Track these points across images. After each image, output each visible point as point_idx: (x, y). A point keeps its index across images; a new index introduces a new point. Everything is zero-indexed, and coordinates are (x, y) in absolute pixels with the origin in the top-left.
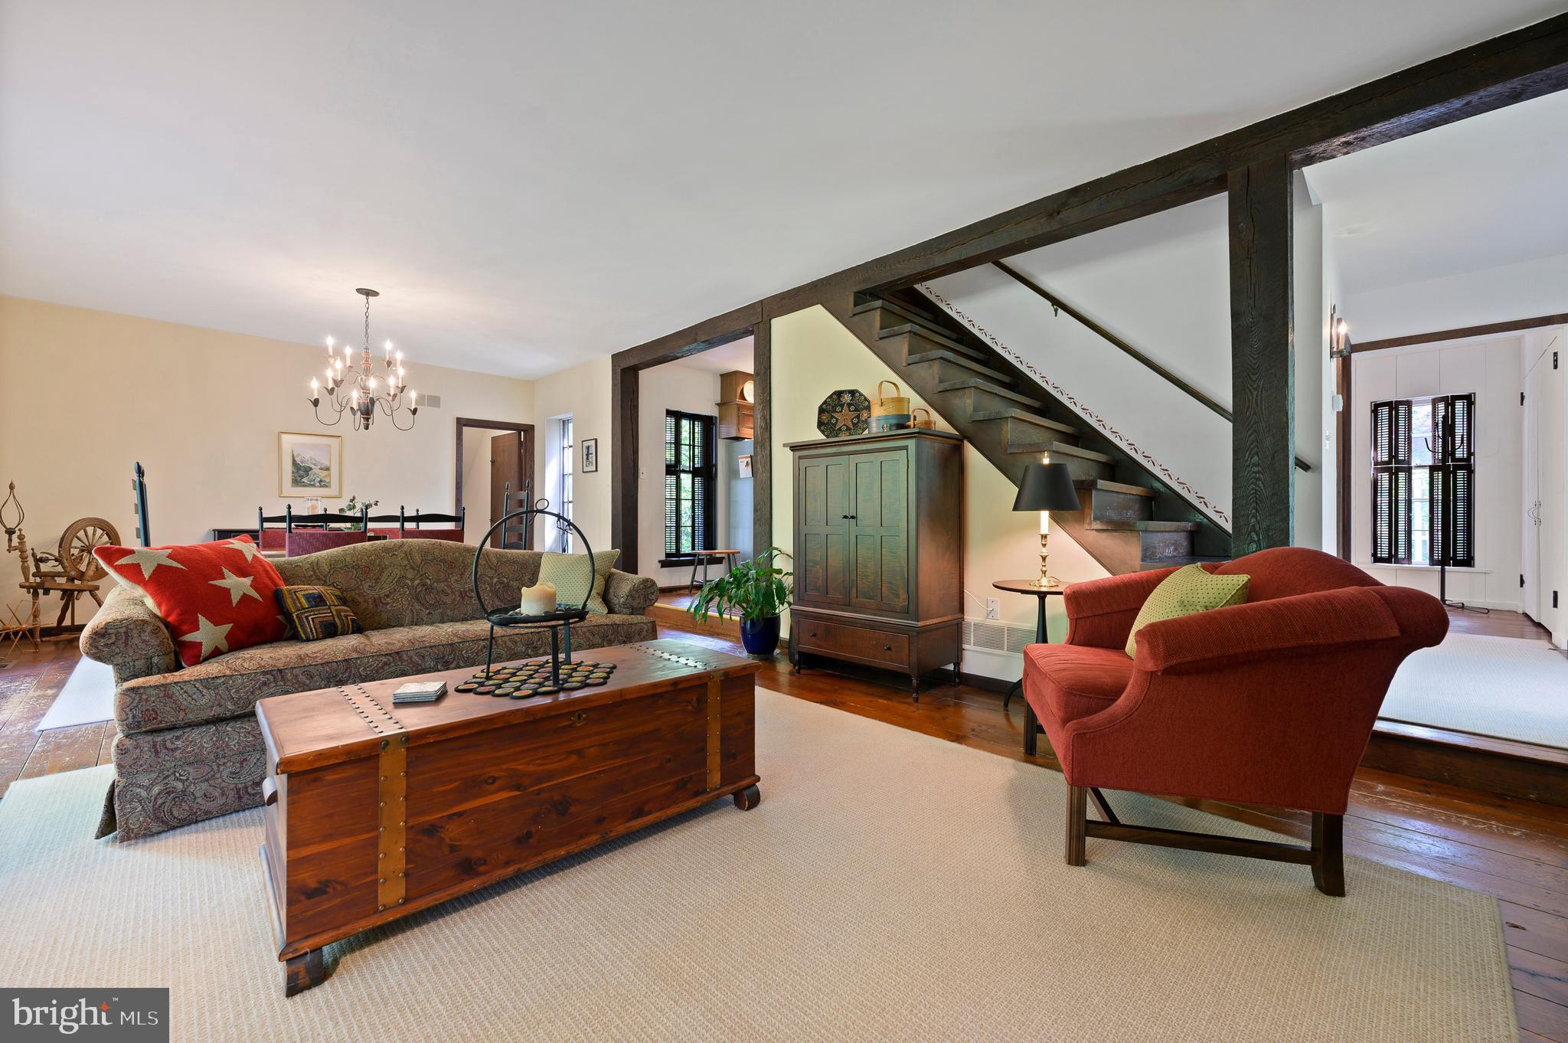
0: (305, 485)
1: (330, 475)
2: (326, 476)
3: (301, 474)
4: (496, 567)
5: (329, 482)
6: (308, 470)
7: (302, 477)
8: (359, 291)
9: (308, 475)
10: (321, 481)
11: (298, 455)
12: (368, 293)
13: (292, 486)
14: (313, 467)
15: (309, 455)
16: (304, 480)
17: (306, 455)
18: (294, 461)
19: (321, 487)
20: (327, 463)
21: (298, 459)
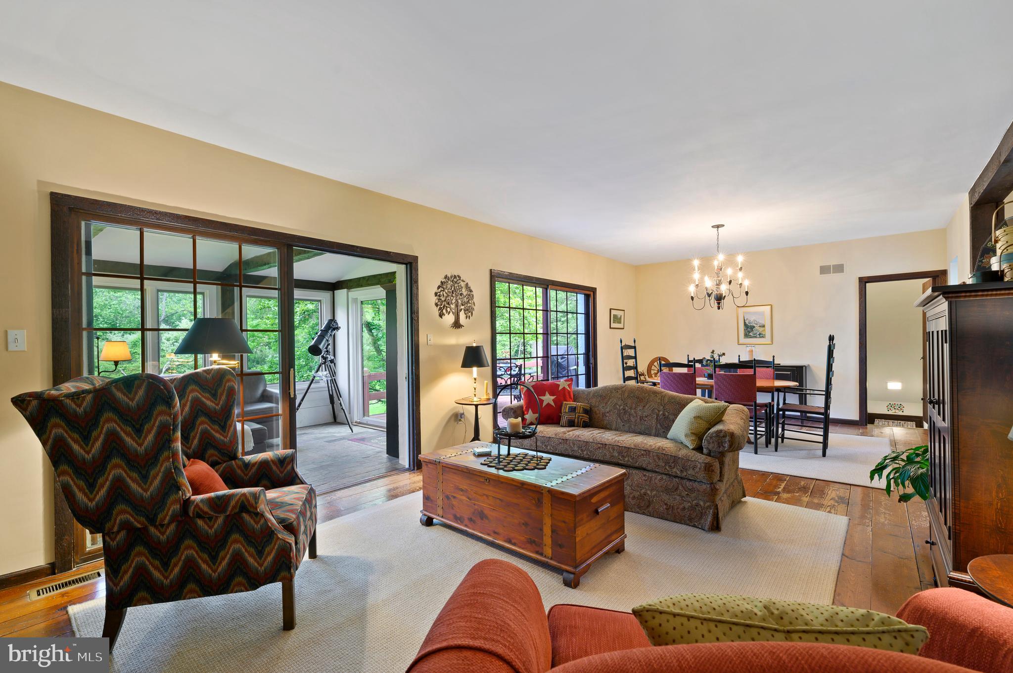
0: (751, 337)
1: (764, 330)
2: (762, 331)
3: (749, 330)
4: (665, 405)
5: (765, 335)
6: (752, 328)
7: (749, 332)
8: (713, 227)
9: (752, 330)
10: (760, 334)
11: (747, 319)
12: (718, 227)
13: (744, 338)
14: (755, 325)
15: (753, 319)
16: (751, 334)
17: (751, 319)
18: (745, 323)
19: (760, 337)
20: (763, 323)
21: (747, 322)
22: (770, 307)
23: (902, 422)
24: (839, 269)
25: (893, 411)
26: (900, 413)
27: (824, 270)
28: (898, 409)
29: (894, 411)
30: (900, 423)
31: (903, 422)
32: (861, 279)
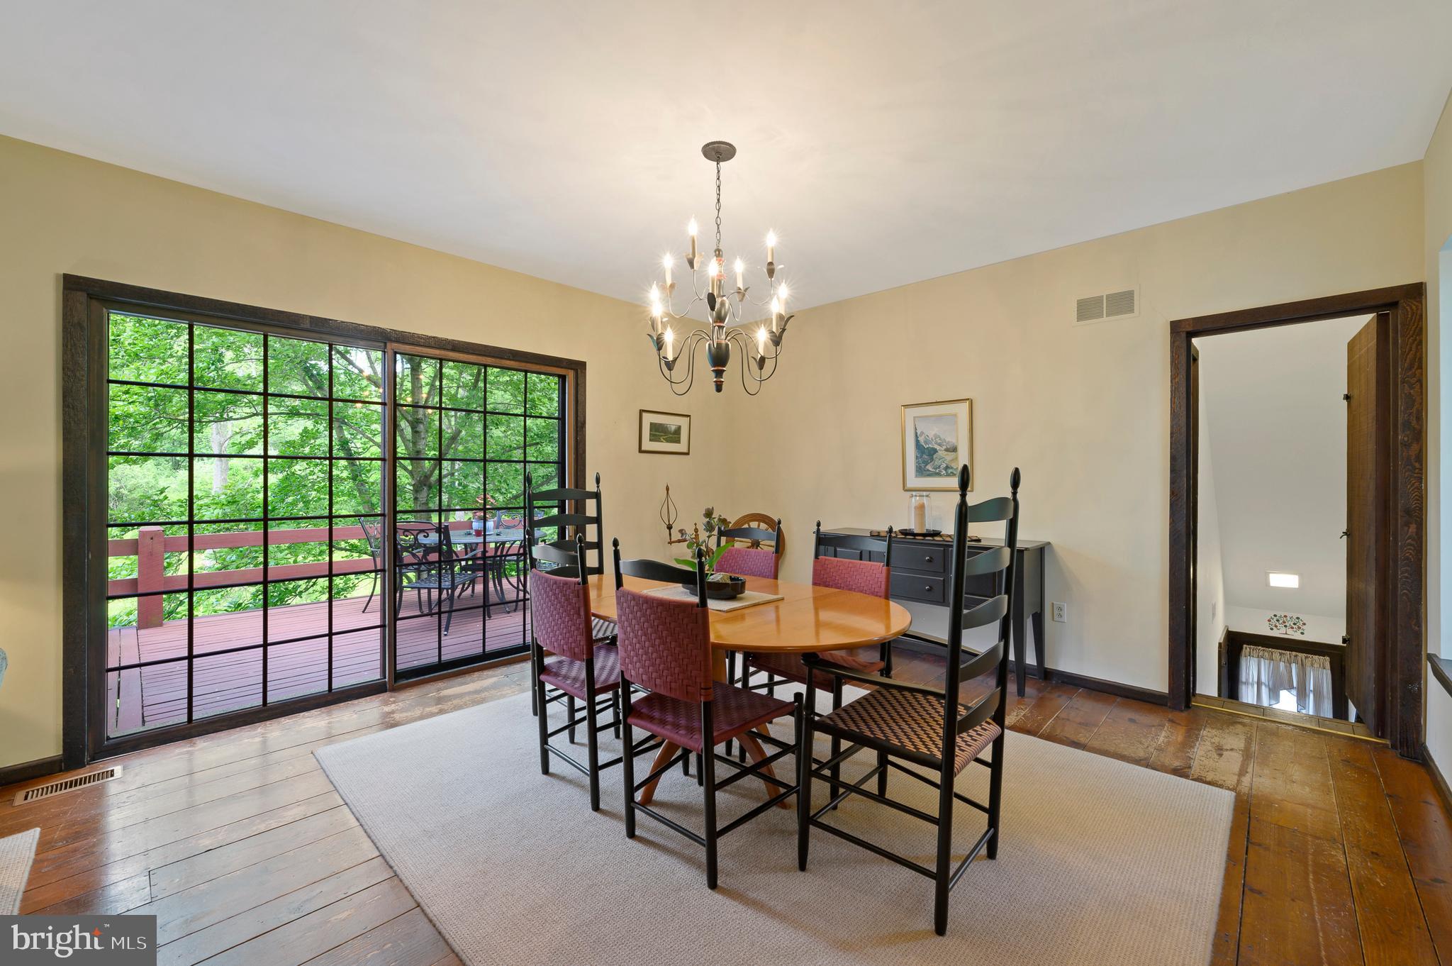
0: (930, 474)
1: (956, 458)
2: (953, 460)
3: (925, 458)
6: (932, 453)
7: (925, 463)
9: (932, 460)
10: (947, 468)
11: (922, 433)
13: (916, 476)
14: (937, 447)
15: (934, 433)
16: (929, 467)
17: (931, 431)
18: (917, 442)
19: (948, 475)
20: (954, 441)
21: (921, 439)
22: (967, 404)
23: (1300, 654)
24: (1122, 303)
25: (1280, 631)
26: (1297, 636)
27: (1087, 309)
28: (1292, 628)
29: (1283, 630)
30: (1296, 656)
31: (1304, 655)
32: (1176, 326)
